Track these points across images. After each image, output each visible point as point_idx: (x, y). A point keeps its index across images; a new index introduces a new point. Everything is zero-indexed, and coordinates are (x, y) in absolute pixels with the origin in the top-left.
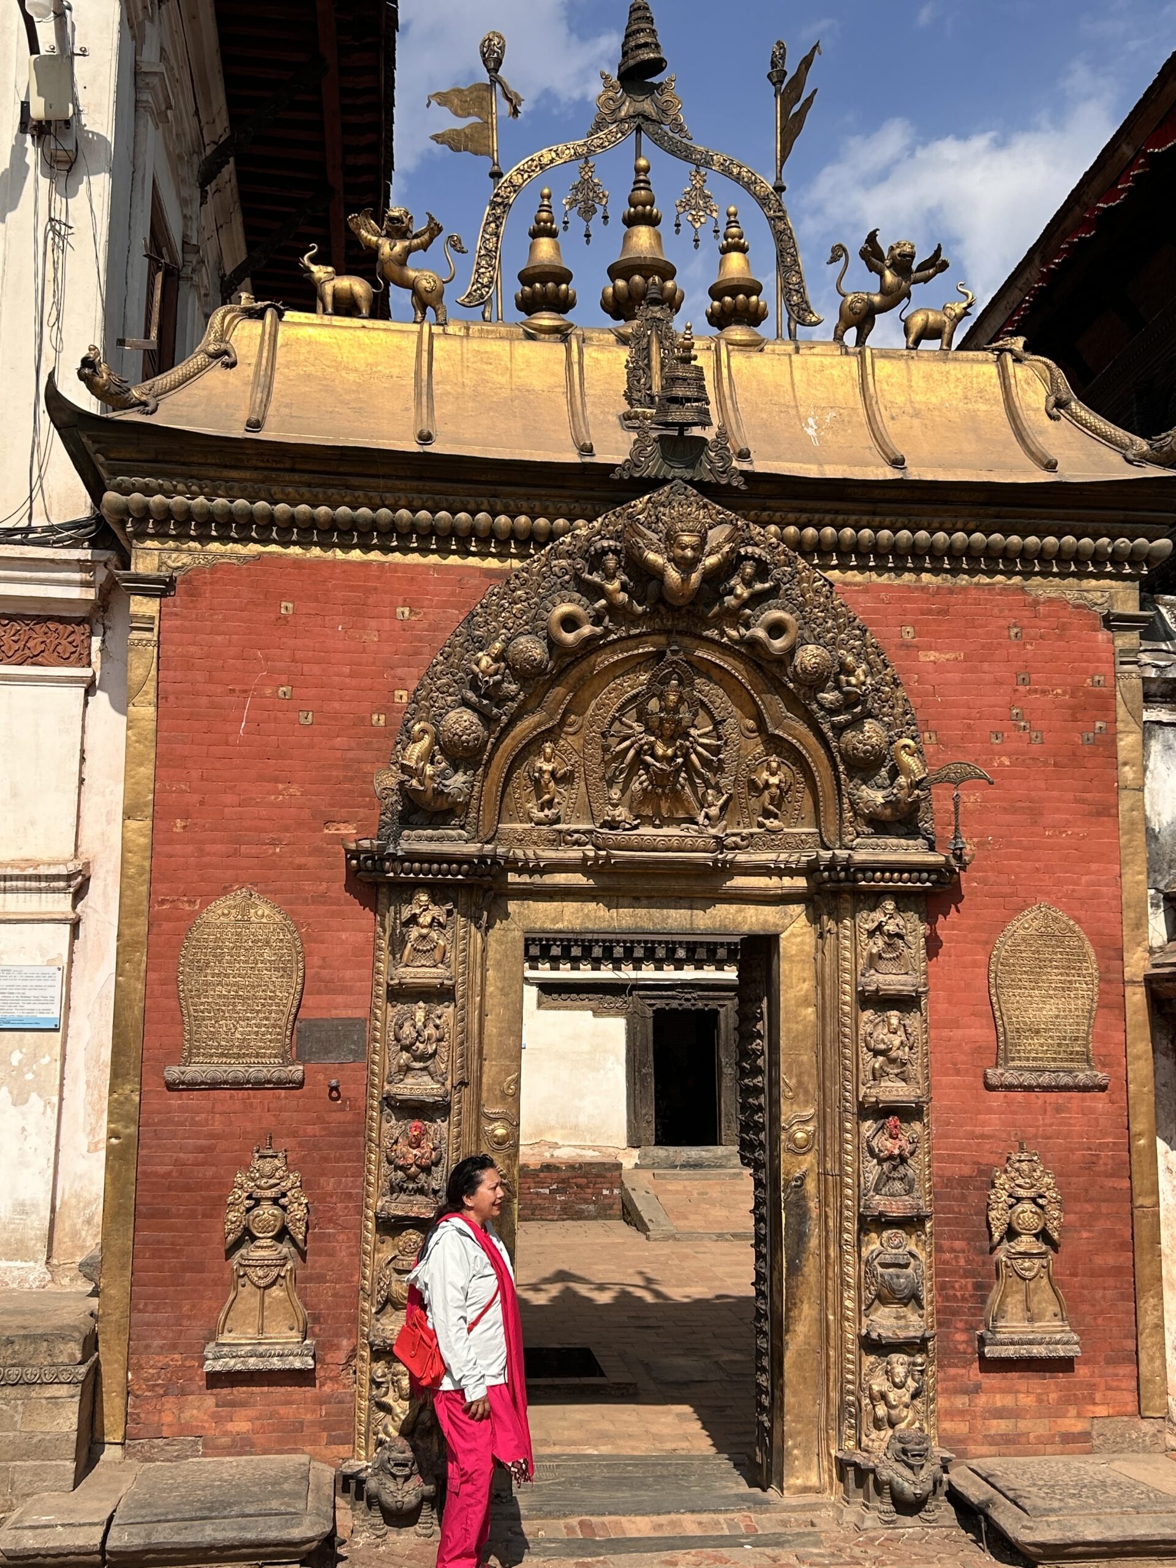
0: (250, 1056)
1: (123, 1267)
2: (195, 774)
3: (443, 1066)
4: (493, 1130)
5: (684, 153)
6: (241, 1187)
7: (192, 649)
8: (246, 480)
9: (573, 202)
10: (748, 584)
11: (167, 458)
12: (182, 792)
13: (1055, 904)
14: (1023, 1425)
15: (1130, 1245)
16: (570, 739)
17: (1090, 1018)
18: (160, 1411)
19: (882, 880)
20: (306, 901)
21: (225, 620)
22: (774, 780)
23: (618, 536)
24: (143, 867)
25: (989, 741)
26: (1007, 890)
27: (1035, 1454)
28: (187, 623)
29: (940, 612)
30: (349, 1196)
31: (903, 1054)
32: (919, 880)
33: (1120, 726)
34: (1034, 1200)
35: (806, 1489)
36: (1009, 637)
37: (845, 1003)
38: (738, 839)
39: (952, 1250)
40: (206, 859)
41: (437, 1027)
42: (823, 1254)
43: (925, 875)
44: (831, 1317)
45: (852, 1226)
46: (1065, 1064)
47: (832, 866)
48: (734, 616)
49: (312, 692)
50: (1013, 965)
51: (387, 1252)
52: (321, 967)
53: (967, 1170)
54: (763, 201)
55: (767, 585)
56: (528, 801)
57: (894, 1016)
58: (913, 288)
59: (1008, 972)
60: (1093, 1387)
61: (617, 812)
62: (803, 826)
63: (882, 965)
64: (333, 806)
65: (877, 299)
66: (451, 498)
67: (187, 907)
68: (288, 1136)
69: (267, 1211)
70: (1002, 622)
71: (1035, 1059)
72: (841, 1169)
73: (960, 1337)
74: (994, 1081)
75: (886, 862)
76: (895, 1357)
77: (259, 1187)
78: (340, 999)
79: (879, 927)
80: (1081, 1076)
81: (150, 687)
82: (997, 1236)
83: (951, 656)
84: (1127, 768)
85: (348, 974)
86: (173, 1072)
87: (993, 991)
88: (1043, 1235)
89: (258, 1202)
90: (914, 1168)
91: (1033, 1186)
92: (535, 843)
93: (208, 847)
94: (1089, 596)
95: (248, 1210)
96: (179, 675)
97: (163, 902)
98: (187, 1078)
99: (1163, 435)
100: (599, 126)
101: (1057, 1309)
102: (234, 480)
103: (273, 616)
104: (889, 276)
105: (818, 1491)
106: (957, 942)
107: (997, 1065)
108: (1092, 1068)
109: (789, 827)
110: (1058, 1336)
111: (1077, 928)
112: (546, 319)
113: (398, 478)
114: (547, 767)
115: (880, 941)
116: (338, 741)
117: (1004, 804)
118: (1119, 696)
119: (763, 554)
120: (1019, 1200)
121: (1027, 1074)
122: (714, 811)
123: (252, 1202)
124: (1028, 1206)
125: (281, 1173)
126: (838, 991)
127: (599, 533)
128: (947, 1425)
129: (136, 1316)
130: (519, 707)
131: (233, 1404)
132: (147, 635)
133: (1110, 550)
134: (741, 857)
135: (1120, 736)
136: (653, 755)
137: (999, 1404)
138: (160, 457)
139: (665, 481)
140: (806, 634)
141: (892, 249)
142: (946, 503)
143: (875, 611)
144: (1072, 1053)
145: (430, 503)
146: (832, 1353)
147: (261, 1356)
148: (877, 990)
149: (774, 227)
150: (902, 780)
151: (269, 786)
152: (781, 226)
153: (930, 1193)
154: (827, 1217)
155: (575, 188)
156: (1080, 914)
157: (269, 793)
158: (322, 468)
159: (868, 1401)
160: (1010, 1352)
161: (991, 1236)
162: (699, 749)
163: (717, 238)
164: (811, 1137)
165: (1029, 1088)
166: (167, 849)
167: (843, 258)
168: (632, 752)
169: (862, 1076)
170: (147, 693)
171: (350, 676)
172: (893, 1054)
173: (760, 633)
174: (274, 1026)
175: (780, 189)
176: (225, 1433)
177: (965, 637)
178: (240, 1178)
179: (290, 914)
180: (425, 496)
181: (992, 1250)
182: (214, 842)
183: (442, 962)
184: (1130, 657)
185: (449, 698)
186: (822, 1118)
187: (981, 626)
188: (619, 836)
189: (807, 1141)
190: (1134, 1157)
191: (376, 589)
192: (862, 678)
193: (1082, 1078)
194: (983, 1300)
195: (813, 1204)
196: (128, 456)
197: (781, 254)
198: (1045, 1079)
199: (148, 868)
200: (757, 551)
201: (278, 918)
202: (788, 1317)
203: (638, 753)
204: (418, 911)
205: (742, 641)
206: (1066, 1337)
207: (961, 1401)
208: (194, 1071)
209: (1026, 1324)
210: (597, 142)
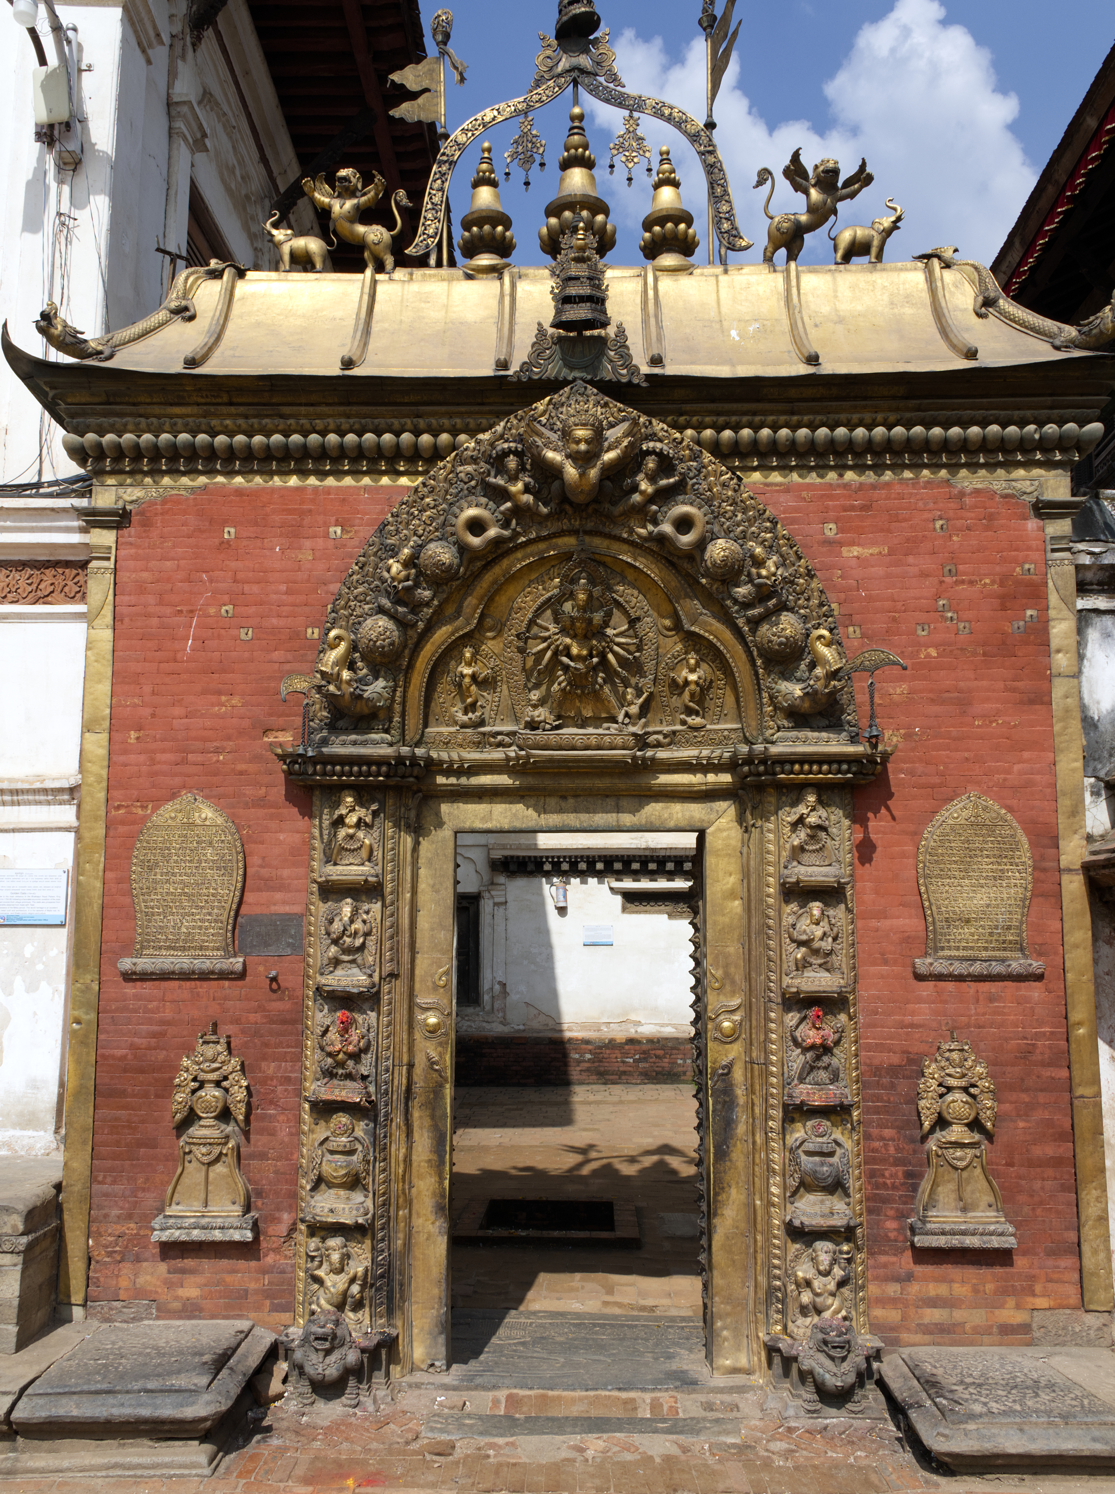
0: (194, 948)
1: (84, 1143)
2: (147, 689)
3: (371, 959)
4: (425, 1020)
5: (619, 101)
6: (187, 1070)
7: (145, 575)
8: (188, 416)
9: (515, 155)
10: (652, 478)
11: (118, 400)
12: (135, 706)
13: (985, 793)
14: (959, 1315)
15: (1070, 1135)
16: (490, 643)
17: (1024, 907)
18: (117, 1276)
19: (801, 772)
20: (247, 806)
21: (174, 547)
22: (693, 677)
23: (520, 439)
24: (101, 776)
25: (914, 633)
26: (936, 780)
27: (972, 1344)
28: (140, 551)
29: (863, 508)
30: (288, 1080)
31: (827, 945)
32: (839, 772)
33: (1052, 613)
34: (965, 1090)
35: (735, 1370)
36: (935, 529)
37: (768, 896)
38: (660, 737)
39: (882, 1138)
40: (157, 767)
41: (364, 922)
42: (750, 1141)
43: (845, 767)
44: (758, 1202)
45: (777, 1113)
46: (997, 954)
47: (749, 760)
48: (641, 512)
49: (252, 610)
50: (942, 855)
51: (321, 1132)
52: (261, 866)
53: (895, 1059)
54: (694, 138)
55: (672, 480)
56: (453, 705)
57: (816, 908)
58: (840, 206)
59: (936, 862)
60: (1033, 1278)
61: (536, 713)
62: (726, 722)
63: (805, 858)
64: (271, 715)
65: (804, 218)
66: (376, 421)
67: (140, 812)
68: (231, 1023)
69: (211, 1093)
70: (927, 515)
71: (965, 948)
72: (766, 1058)
73: (891, 1225)
74: (923, 970)
75: (804, 754)
76: (819, 1245)
77: (202, 1070)
78: (278, 896)
79: (801, 820)
80: (1014, 964)
81: (108, 611)
82: (927, 1125)
83: (874, 550)
84: (1060, 655)
85: (286, 872)
86: (126, 964)
87: (921, 881)
88: (975, 1125)
89: (202, 1085)
90: (838, 1059)
91: (964, 1076)
92: (461, 746)
93: (159, 757)
94: (1018, 485)
95: (194, 1092)
96: (133, 599)
97: (118, 807)
98: (138, 969)
99: (1092, 318)
100: (538, 84)
101: (991, 1199)
102: (178, 416)
103: (217, 541)
104: (814, 193)
105: (749, 1372)
106: (884, 833)
107: (926, 954)
108: (1026, 957)
109: (712, 723)
110: (992, 1228)
111: (1009, 817)
112: (485, 260)
113: (327, 404)
114: (467, 671)
115: (802, 834)
116: (277, 655)
117: (931, 695)
118: (1050, 584)
119: (665, 448)
120: (949, 1089)
121: (957, 964)
122: (634, 709)
123: (197, 1084)
124: (959, 1096)
125: (221, 1058)
126: (762, 883)
127: (501, 437)
128: (878, 1312)
129: (96, 1187)
130: (433, 613)
131: (183, 1271)
132: (105, 564)
133: (1037, 436)
134: (662, 754)
135: (1052, 623)
136: (569, 656)
137: (932, 1293)
138: (112, 400)
139: (565, 383)
140: (716, 528)
141: (816, 167)
142: (865, 398)
143: (796, 510)
144: (1004, 942)
145: (357, 426)
146: (759, 1237)
147: (204, 1228)
148: (798, 882)
149: (704, 161)
150: (819, 671)
151: (213, 698)
152: (711, 159)
153: (857, 1082)
154: (753, 1104)
155: (516, 142)
156: (1014, 803)
157: (213, 705)
158: (256, 400)
159: (793, 1287)
160: (941, 1241)
161: (921, 1125)
162: (616, 648)
163: (650, 176)
164: (738, 1028)
165: (960, 978)
166: (122, 758)
167: (769, 182)
168: (549, 654)
169: (785, 966)
170: (105, 616)
171: (286, 593)
172: (816, 945)
173: (667, 528)
174: (216, 921)
175: (711, 125)
176: (177, 1298)
177: (889, 531)
178: (186, 1062)
179: (233, 818)
180: (351, 421)
181: (924, 1139)
182: (163, 751)
183: (369, 860)
184: (1059, 545)
185: (367, 607)
186: (748, 1007)
187: (905, 520)
188: (539, 736)
189: (734, 1030)
190: (1073, 1046)
191: (310, 511)
192: (773, 569)
193: (1016, 965)
194: (915, 1188)
195: (740, 1092)
196: (83, 400)
197: (712, 185)
198: (977, 968)
199: (105, 777)
200: (659, 445)
201: (220, 821)
202: (715, 1201)
203: (556, 653)
204: (344, 812)
205: (651, 537)
206: (1000, 1228)
207: (893, 1289)
208: (144, 963)
209: (959, 1213)
210: (536, 98)
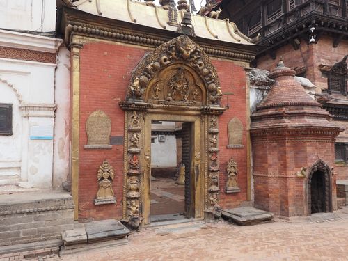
0: (101, 143)
1: (77, 186)
2: (88, 86)
8: (98, 25)
10: (196, 56)
12: (85, 89)
13: (237, 117)
15: (246, 174)
16: (162, 83)
17: (242, 137)
18: (85, 213)
19: (213, 112)
20: (111, 113)
21: (93, 54)
22: (196, 93)
23: (175, 44)
26: (231, 115)
28: (85, 55)
29: (221, 65)
30: (121, 170)
35: (198, 217)
37: (206, 134)
38: (190, 104)
39: (222, 176)
40: (91, 104)
41: (138, 138)
42: (202, 178)
44: (203, 188)
45: (207, 172)
46: (238, 144)
47: (203, 109)
48: (193, 62)
49: (111, 71)
52: (114, 126)
53: (224, 162)
55: (199, 56)
56: (153, 95)
57: (214, 136)
59: (230, 129)
61: (170, 98)
63: (213, 127)
64: (116, 94)
66: (139, 34)
67: (87, 113)
68: (109, 159)
69: (106, 173)
71: (234, 143)
72: (205, 163)
73: (222, 190)
75: (215, 109)
76: (214, 194)
77: (104, 169)
78: (118, 132)
79: (212, 121)
80: (240, 146)
81: (78, 67)
84: (247, 95)
85: (119, 127)
87: (228, 132)
92: (155, 103)
93: (91, 101)
94: (243, 65)
95: (103, 173)
96: (84, 65)
97: (82, 112)
98: (89, 148)
99: (255, 38)
103: (103, 55)
105: (200, 217)
107: (229, 144)
109: (198, 102)
112: (150, 2)
113: (129, 29)
114: (157, 89)
115: (213, 123)
116: (117, 81)
118: (247, 83)
119: (199, 50)
122: (186, 99)
125: (108, 166)
127: (171, 43)
131: (100, 211)
132: (77, 56)
134: (190, 107)
135: (247, 89)
136: (177, 87)
137: (228, 201)
139: (183, 34)
145: (135, 35)
146: (203, 194)
147: (106, 201)
148: (212, 132)
150: (218, 94)
153: (219, 166)
154: (202, 171)
156: (241, 119)
157: (103, 91)
158: (114, 25)
160: (231, 192)
164: (199, 157)
165: (233, 148)
166: (83, 101)
169: (209, 146)
171: (118, 68)
173: (198, 65)
174: (106, 138)
176: (98, 216)
177: (224, 70)
178: (101, 167)
179: (109, 116)
185: (141, 74)
186: (201, 154)
188: (171, 102)
190: (247, 159)
191: (123, 51)
192: (213, 75)
199: (79, 105)
201: (106, 116)
202: (196, 189)
203: (174, 87)
204: (134, 115)
205: (194, 66)
206: (238, 189)
